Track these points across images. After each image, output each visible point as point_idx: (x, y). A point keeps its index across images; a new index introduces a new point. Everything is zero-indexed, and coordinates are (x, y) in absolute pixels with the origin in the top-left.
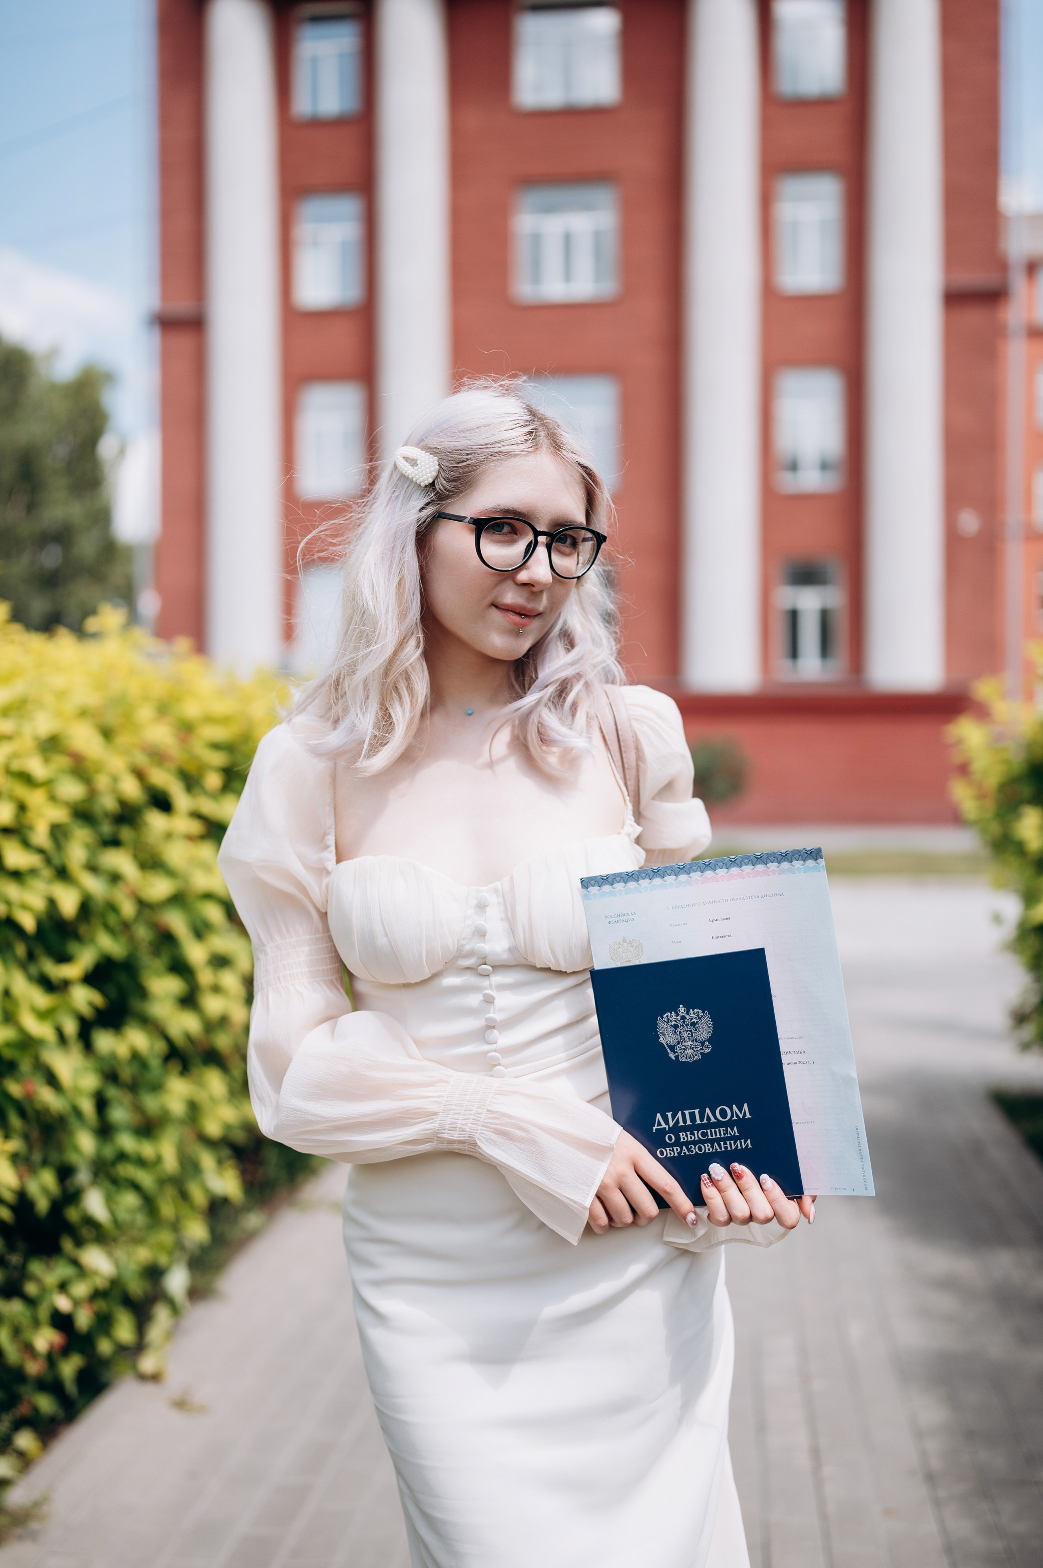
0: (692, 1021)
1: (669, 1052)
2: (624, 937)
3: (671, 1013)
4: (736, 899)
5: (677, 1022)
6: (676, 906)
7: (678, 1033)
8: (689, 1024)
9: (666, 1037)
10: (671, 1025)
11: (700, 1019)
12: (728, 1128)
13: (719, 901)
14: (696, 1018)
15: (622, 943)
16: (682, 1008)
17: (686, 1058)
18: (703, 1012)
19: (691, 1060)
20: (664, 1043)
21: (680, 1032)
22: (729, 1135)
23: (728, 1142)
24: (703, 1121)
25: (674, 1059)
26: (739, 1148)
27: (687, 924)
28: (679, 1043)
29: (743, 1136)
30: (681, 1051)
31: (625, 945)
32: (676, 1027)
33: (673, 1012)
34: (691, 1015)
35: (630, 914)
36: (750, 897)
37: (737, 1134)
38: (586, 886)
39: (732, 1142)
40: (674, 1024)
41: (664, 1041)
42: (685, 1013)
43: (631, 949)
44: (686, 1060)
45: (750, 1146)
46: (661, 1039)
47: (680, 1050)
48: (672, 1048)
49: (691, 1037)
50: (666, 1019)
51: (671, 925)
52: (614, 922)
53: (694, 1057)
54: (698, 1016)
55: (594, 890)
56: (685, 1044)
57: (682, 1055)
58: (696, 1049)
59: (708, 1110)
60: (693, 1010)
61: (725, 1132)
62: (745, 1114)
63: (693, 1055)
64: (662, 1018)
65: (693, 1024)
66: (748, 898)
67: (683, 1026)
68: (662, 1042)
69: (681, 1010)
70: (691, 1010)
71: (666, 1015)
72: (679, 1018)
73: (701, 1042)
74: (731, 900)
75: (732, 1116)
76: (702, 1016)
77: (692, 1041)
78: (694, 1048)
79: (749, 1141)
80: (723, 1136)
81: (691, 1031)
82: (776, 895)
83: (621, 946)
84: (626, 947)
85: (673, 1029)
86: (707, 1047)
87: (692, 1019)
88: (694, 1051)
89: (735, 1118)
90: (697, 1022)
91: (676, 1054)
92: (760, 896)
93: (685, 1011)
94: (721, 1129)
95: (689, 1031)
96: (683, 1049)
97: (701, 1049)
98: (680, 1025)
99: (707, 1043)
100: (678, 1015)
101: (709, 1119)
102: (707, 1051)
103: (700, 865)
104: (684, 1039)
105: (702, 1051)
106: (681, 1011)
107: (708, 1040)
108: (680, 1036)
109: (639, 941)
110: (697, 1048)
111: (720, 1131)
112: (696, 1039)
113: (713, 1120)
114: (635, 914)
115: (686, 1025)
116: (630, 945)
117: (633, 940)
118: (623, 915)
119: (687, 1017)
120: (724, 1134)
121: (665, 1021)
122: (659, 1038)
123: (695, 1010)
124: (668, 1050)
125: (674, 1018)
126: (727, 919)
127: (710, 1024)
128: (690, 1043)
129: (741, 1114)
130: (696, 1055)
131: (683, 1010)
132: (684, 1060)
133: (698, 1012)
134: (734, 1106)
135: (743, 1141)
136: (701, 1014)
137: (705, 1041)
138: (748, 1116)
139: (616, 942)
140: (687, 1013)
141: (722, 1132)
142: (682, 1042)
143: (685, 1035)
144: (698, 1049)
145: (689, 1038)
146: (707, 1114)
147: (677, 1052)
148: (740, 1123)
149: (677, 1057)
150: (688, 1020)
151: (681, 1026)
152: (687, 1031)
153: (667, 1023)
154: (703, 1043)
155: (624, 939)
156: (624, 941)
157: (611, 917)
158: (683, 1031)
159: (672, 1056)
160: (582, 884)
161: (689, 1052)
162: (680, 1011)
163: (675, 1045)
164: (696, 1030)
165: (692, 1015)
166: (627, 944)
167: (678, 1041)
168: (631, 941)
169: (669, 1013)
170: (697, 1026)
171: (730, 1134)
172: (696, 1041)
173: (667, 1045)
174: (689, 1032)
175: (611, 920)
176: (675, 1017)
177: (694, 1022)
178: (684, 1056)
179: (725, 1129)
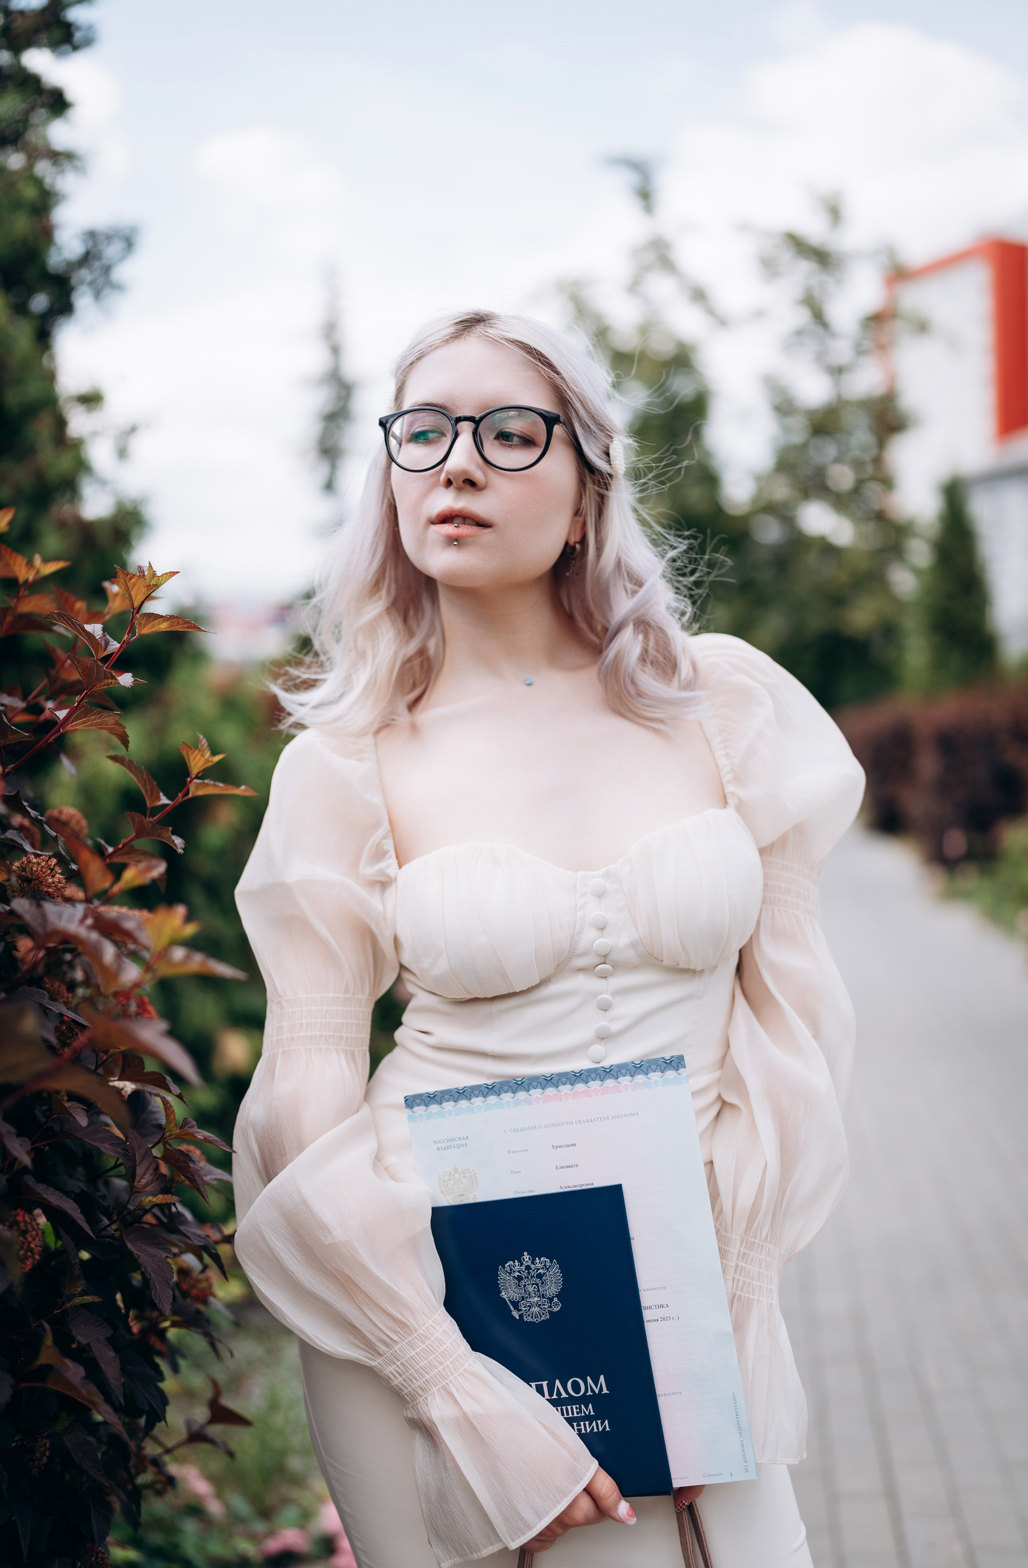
0: (538, 1272)
1: (513, 1309)
2: (455, 1166)
3: (514, 1262)
4: (582, 1121)
5: (521, 1273)
6: (514, 1130)
7: (523, 1286)
8: (535, 1276)
9: (509, 1293)
10: (514, 1277)
11: (548, 1269)
12: (582, 1405)
13: (563, 1124)
14: (543, 1268)
15: (453, 1173)
16: (526, 1257)
17: (532, 1317)
18: (551, 1262)
19: (537, 1320)
20: (507, 1300)
21: (525, 1286)
22: (583, 1414)
23: (582, 1423)
24: (553, 1396)
25: (518, 1318)
26: (595, 1430)
27: (527, 1150)
28: (523, 1300)
29: (599, 1415)
30: (526, 1309)
31: (457, 1175)
32: (519, 1278)
33: (516, 1261)
34: (537, 1265)
35: (462, 1139)
36: (599, 1119)
37: (592, 1413)
38: (411, 1105)
39: (587, 1423)
40: (518, 1276)
41: (506, 1296)
42: (530, 1262)
43: (464, 1180)
44: (532, 1320)
45: (608, 1429)
46: (503, 1293)
47: (525, 1307)
48: (516, 1305)
49: (538, 1291)
50: (508, 1269)
51: (509, 1152)
52: (443, 1148)
53: (541, 1317)
54: (545, 1265)
55: (420, 1110)
56: (530, 1300)
57: (528, 1314)
58: (544, 1307)
59: (558, 1383)
60: (539, 1259)
61: (578, 1410)
62: (601, 1389)
63: (540, 1314)
64: (504, 1267)
65: (540, 1276)
66: (597, 1120)
67: (528, 1278)
68: (504, 1297)
69: (525, 1258)
70: (537, 1259)
71: (508, 1264)
72: (523, 1268)
73: (548, 1298)
74: (577, 1122)
75: (586, 1391)
76: (550, 1266)
77: (538, 1297)
78: (540, 1305)
79: (606, 1422)
80: (575, 1415)
81: (537, 1284)
82: (629, 1115)
83: (452, 1177)
84: (457, 1178)
85: (516, 1281)
86: (556, 1305)
87: (538, 1269)
88: (541, 1308)
89: (589, 1393)
90: (544, 1274)
91: (521, 1312)
92: (610, 1117)
93: (529, 1259)
94: (574, 1407)
95: (534, 1284)
96: (529, 1306)
97: (550, 1307)
98: (524, 1277)
99: (556, 1300)
100: (522, 1264)
101: (559, 1393)
102: (556, 1309)
103: (540, 1080)
104: (529, 1294)
105: (550, 1309)
106: (526, 1260)
107: (557, 1296)
108: (525, 1291)
109: (473, 1170)
110: (544, 1305)
111: (572, 1409)
112: (543, 1294)
113: (564, 1395)
114: (467, 1138)
115: (532, 1277)
116: (462, 1176)
117: (466, 1169)
118: (454, 1140)
119: (533, 1266)
120: (578, 1413)
121: (506, 1271)
122: (501, 1292)
123: (542, 1259)
124: (511, 1307)
125: (517, 1268)
126: (572, 1145)
127: (559, 1275)
128: (536, 1299)
129: (597, 1388)
130: (543, 1314)
131: (528, 1258)
132: (530, 1319)
133: (545, 1261)
134: (588, 1378)
135: (599, 1422)
136: (548, 1264)
137: (553, 1297)
138: (605, 1391)
139: (446, 1172)
140: (533, 1263)
141: (575, 1411)
142: (527, 1297)
143: (531, 1289)
144: (546, 1306)
145: (535, 1293)
146: (557, 1387)
147: (521, 1310)
148: (596, 1399)
149: (521, 1316)
150: (534, 1271)
151: (526, 1278)
152: (533, 1284)
153: (510, 1273)
154: (551, 1300)
155: (456, 1169)
156: (456, 1171)
157: (439, 1142)
158: (528, 1284)
159: (516, 1314)
160: (405, 1103)
161: (535, 1310)
162: (524, 1260)
163: (519, 1302)
164: (543, 1283)
165: (539, 1265)
166: (460, 1175)
167: (523, 1297)
168: (463, 1170)
169: (512, 1262)
170: (544, 1278)
171: (585, 1413)
172: (544, 1297)
173: (510, 1300)
174: (534, 1286)
175: (439, 1145)
176: (519, 1267)
177: (540, 1273)
178: (529, 1315)
179: (578, 1406)
